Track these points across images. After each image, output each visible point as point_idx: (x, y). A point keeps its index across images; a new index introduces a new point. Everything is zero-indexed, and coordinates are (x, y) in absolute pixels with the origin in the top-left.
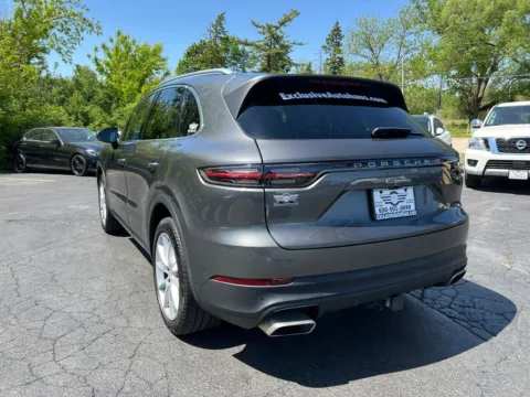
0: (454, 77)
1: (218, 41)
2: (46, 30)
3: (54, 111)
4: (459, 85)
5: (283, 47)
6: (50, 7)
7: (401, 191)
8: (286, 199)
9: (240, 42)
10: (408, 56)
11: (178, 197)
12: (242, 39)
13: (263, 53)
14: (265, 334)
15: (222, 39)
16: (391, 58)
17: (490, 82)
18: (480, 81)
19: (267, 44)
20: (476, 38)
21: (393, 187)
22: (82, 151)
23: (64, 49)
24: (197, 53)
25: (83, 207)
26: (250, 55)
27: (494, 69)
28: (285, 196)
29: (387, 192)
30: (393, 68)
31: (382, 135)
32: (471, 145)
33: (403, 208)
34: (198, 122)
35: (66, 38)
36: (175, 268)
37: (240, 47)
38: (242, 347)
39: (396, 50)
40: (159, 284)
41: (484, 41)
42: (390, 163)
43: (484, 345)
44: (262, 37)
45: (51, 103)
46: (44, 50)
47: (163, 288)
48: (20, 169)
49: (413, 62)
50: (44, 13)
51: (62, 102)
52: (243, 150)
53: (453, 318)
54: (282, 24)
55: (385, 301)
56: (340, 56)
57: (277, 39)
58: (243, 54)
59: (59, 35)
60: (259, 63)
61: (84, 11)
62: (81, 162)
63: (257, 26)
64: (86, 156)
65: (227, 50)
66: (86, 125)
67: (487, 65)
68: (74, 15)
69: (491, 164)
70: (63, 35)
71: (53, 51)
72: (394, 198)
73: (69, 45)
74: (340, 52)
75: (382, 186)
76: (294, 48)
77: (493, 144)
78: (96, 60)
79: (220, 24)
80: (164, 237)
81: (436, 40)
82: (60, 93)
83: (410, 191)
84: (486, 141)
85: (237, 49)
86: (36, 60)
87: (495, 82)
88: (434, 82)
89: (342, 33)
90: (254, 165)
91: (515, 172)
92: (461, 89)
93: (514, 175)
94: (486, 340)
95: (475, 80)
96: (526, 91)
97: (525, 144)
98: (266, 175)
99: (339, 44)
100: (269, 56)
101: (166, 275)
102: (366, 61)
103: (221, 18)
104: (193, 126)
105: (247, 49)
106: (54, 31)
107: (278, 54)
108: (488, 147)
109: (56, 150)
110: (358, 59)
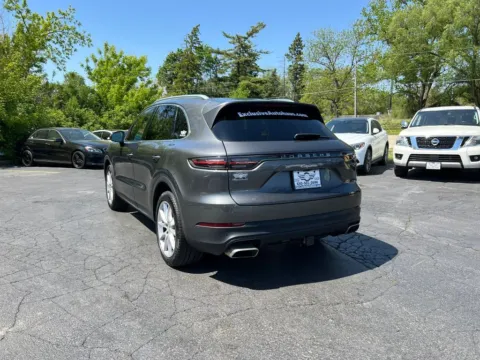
0: (401, 81)
1: (194, 50)
2: (43, 42)
3: (55, 114)
4: (406, 89)
5: (251, 55)
6: (46, 22)
7: (311, 173)
8: (241, 176)
9: (213, 51)
10: (361, 63)
11: (175, 177)
12: (215, 48)
13: (233, 60)
14: (228, 257)
15: (196, 48)
16: (346, 65)
17: (433, 86)
18: (424, 86)
19: (236, 53)
20: (420, 49)
21: (306, 170)
22: (81, 148)
23: (59, 58)
24: (175, 60)
25: (89, 192)
26: (222, 62)
27: (436, 74)
28: (240, 175)
29: (302, 173)
30: (348, 73)
31: (300, 138)
32: (398, 142)
33: (312, 183)
34: (187, 130)
35: (60, 49)
36: (173, 223)
37: (213, 55)
38: (215, 273)
39: (350, 58)
40: (160, 236)
41: (427, 51)
42: (304, 156)
43: (369, 271)
44: (232, 46)
45: (51, 106)
46: (42, 60)
47: (163, 239)
48: (27, 163)
49: (365, 69)
50: (42, 27)
51: (61, 106)
52: (215, 148)
53: (355, 258)
54: (250, 35)
55: (302, 240)
56: (302, 63)
57: (245, 48)
58: (216, 61)
59: (54, 46)
60: (229, 70)
61: (76, 26)
62: (80, 157)
63: (227, 37)
64: (86, 152)
65: (201, 58)
66: (81, 125)
67: (430, 72)
68: (68, 29)
69: (412, 157)
70: (58, 46)
71: (49, 61)
72: (307, 177)
73: (63, 55)
74: (301, 59)
75: (299, 169)
76: (261, 56)
77: (414, 142)
78: (88, 68)
79: (196, 35)
80: (164, 204)
81: (385, 49)
82: (59, 98)
83: (317, 172)
84: (409, 139)
85: (210, 57)
86: (36, 69)
87: (437, 87)
88: (385, 86)
89: (303, 43)
90: (222, 157)
91: (431, 163)
92: (408, 92)
93: (431, 166)
94: (371, 268)
95: (420, 84)
96: (465, 94)
97: (438, 142)
98: (229, 163)
99: (300, 53)
100: (238, 64)
101: (165, 230)
102: (323, 68)
103: (196, 30)
104: (183, 133)
105: (219, 57)
106: (50, 43)
107: (246, 61)
108: (410, 144)
109: (60, 147)
110: (317, 66)
